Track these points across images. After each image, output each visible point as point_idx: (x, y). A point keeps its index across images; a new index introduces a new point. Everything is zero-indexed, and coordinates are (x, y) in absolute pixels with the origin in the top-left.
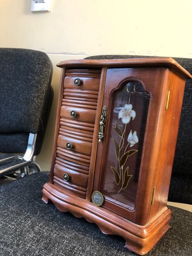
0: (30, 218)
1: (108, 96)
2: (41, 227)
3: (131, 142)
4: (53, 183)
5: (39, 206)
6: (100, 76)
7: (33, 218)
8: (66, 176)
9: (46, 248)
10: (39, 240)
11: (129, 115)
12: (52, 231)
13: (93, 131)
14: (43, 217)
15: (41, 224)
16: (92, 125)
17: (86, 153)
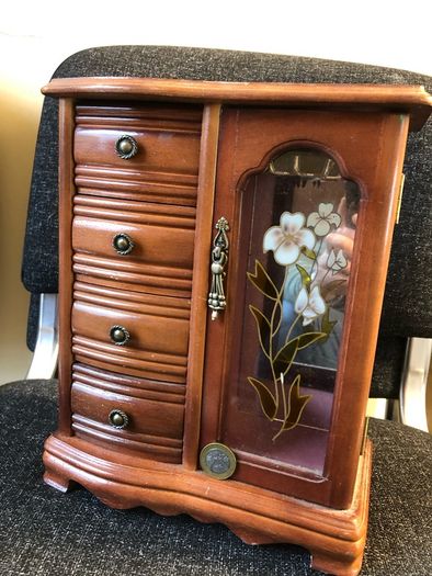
0: (38, 556)
1: (230, 190)
3: (304, 314)
4: (73, 433)
5: (46, 509)
6: (200, 130)
7: (47, 554)
8: (116, 417)
11: (296, 243)
13: (189, 289)
14: (71, 540)
15: (77, 565)
16: (186, 272)
17: (172, 348)
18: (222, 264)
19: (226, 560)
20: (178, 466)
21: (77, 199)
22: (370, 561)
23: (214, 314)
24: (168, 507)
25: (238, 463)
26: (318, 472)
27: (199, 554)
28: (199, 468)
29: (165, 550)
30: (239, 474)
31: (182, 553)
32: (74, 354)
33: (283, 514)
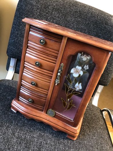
0: (10, 127)
2: (19, 132)
3: (77, 88)
4: (19, 100)
5: (12, 116)
6: (61, 41)
7: (12, 127)
9: (26, 147)
10: (20, 142)
11: (78, 73)
12: (26, 134)
13: (52, 77)
14: (17, 124)
15: (18, 130)
16: (52, 73)
17: (45, 89)
18: (60, 74)
19: (49, 133)
20: (42, 112)
21: (27, 49)
22: (79, 137)
23: (56, 84)
24: (38, 120)
25: (55, 114)
26: (72, 120)
27: (44, 131)
28: (47, 113)
29: (37, 129)
30: (55, 116)
31: (40, 130)
32: (22, 84)
33: (63, 126)
